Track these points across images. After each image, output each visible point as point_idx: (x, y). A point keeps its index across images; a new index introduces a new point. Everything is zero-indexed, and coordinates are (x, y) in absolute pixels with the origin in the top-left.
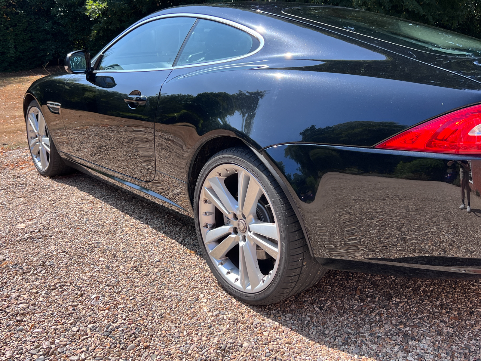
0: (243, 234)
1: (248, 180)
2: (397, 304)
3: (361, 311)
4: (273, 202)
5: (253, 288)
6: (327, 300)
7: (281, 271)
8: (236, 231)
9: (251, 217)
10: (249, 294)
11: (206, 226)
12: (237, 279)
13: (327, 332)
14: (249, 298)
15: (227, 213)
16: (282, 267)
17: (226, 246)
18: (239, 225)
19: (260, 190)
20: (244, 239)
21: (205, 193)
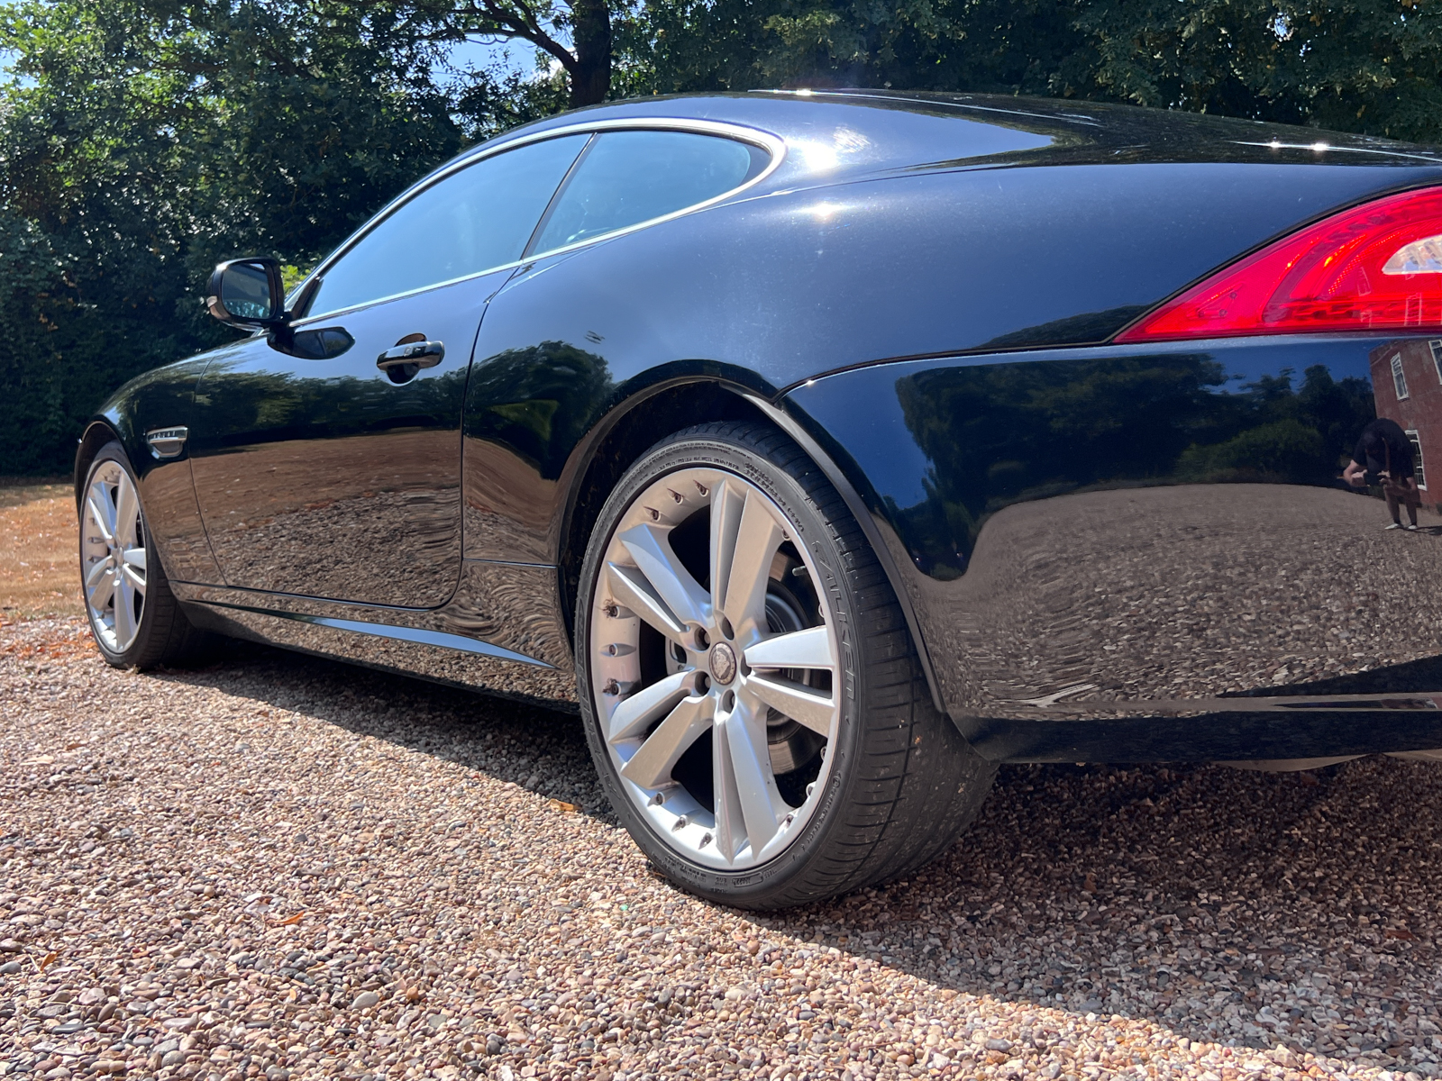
0: (726, 689)
1: (737, 508)
2: (1215, 908)
3: (1101, 922)
4: (816, 551)
5: (756, 852)
6: (992, 900)
7: (844, 763)
8: (702, 686)
9: (750, 624)
10: (744, 874)
12: (707, 839)
13: (995, 970)
14: (745, 887)
15: (678, 630)
16: (846, 751)
17: (671, 737)
18: (712, 662)
19: (778, 527)
20: (729, 702)
21: (611, 583)
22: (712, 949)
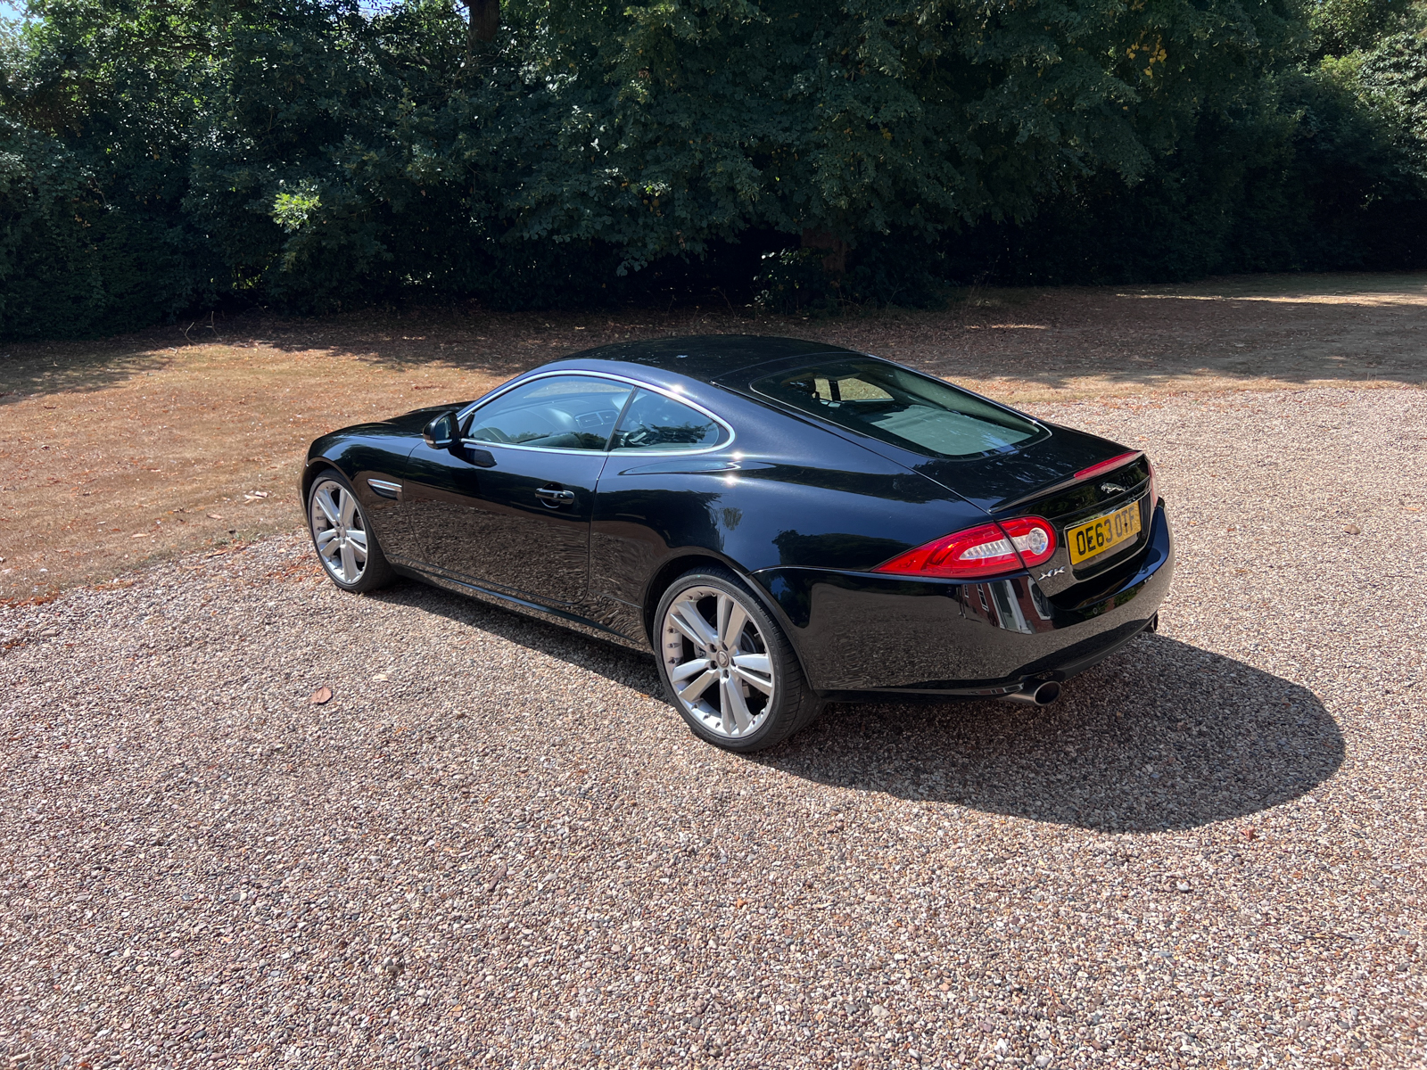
0: (725, 669)
1: (730, 606)
2: (908, 738)
3: (867, 748)
4: (764, 631)
5: (740, 732)
6: (827, 740)
7: (776, 710)
8: (714, 665)
9: (735, 648)
10: (736, 740)
11: (672, 661)
12: (718, 724)
13: (830, 774)
14: (736, 745)
15: (702, 643)
16: (778, 703)
17: (701, 684)
18: (718, 658)
19: (747, 616)
20: (726, 675)
21: (671, 619)
22: (729, 772)
